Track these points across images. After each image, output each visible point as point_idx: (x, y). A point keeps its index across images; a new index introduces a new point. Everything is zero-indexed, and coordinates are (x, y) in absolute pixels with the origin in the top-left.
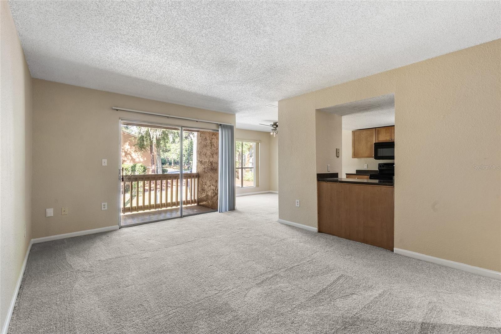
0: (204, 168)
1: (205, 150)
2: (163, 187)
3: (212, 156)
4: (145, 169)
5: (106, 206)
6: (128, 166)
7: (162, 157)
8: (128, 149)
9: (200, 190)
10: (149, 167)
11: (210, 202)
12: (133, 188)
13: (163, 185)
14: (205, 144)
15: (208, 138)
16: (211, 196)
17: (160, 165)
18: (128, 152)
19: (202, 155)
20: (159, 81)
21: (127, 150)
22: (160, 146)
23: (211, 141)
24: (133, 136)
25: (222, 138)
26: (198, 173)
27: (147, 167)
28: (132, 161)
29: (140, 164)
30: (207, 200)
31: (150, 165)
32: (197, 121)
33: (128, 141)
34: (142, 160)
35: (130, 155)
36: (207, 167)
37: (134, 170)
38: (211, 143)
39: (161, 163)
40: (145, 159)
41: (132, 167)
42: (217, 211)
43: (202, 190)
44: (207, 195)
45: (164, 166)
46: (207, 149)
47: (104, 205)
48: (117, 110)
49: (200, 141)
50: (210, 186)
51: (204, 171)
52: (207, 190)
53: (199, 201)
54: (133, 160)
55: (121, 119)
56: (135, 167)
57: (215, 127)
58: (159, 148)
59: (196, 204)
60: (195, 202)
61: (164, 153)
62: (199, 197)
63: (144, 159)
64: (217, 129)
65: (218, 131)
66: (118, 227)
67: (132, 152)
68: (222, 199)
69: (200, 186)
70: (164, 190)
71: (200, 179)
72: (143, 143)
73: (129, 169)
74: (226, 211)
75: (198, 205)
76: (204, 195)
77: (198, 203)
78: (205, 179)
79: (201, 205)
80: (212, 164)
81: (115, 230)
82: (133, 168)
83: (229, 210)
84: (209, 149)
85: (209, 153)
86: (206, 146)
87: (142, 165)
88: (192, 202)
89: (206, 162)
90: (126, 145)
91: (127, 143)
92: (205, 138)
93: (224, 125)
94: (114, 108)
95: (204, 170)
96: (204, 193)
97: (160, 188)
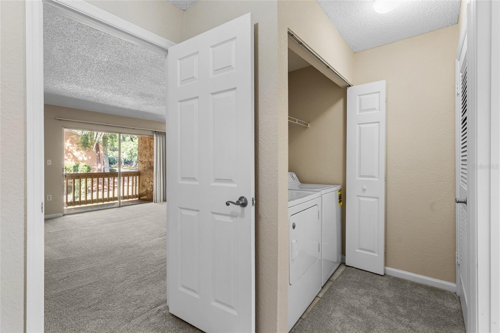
0: (144, 167)
1: (144, 152)
2: (110, 187)
3: (150, 157)
4: (89, 168)
5: (51, 198)
6: (69, 165)
7: (111, 156)
8: (69, 146)
9: (140, 186)
10: (95, 167)
11: (149, 196)
12: (76, 189)
13: (110, 185)
14: (145, 146)
15: (147, 142)
16: (150, 191)
17: (107, 164)
18: (69, 150)
19: (142, 156)
20: (97, 101)
21: (68, 148)
22: (106, 145)
23: (150, 144)
24: (76, 134)
25: (157, 142)
26: (139, 172)
27: (93, 167)
28: (73, 160)
29: (84, 164)
30: (147, 195)
31: (96, 164)
32: (134, 129)
33: (69, 139)
34: (85, 159)
35: (72, 154)
36: (147, 166)
37: (77, 170)
38: (150, 145)
39: (108, 163)
40: (90, 158)
41: (74, 167)
42: (153, 202)
43: (143, 186)
44: (147, 190)
45: (113, 166)
46: (147, 150)
47: (49, 197)
48: (60, 120)
49: (141, 143)
50: (149, 182)
51: (144, 170)
52: (147, 186)
53: (140, 196)
54: (75, 158)
55: (64, 127)
56: (78, 166)
57: (150, 134)
58: (106, 148)
59: (137, 199)
60: (136, 196)
61: (113, 152)
62: (140, 193)
63: (88, 158)
64: (153, 135)
65: (153, 136)
66: (61, 214)
67: (74, 150)
68: (157, 192)
69: (141, 182)
70: (111, 190)
71: (141, 176)
72: (88, 141)
73: (71, 169)
74: (161, 202)
75: (139, 199)
76: (144, 190)
77: (139, 198)
78: (146, 176)
79: (142, 199)
80: (150, 164)
81: (59, 217)
82: (76, 167)
83: (163, 201)
84: (148, 150)
85: (148, 154)
86: (146, 148)
87: (86, 165)
88: (133, 197)
89: (146, 162)
90: (67, 143)
91: (68, 141)
92: (145, 141)
93: (158, 132)
94: (57, 118)
95: (144, 168)
96: (144, 189)
97: (108, 189)
